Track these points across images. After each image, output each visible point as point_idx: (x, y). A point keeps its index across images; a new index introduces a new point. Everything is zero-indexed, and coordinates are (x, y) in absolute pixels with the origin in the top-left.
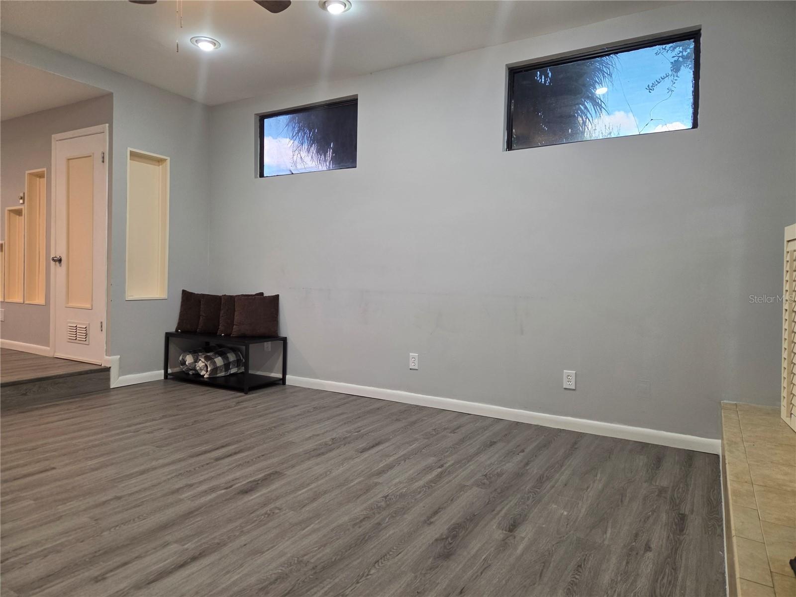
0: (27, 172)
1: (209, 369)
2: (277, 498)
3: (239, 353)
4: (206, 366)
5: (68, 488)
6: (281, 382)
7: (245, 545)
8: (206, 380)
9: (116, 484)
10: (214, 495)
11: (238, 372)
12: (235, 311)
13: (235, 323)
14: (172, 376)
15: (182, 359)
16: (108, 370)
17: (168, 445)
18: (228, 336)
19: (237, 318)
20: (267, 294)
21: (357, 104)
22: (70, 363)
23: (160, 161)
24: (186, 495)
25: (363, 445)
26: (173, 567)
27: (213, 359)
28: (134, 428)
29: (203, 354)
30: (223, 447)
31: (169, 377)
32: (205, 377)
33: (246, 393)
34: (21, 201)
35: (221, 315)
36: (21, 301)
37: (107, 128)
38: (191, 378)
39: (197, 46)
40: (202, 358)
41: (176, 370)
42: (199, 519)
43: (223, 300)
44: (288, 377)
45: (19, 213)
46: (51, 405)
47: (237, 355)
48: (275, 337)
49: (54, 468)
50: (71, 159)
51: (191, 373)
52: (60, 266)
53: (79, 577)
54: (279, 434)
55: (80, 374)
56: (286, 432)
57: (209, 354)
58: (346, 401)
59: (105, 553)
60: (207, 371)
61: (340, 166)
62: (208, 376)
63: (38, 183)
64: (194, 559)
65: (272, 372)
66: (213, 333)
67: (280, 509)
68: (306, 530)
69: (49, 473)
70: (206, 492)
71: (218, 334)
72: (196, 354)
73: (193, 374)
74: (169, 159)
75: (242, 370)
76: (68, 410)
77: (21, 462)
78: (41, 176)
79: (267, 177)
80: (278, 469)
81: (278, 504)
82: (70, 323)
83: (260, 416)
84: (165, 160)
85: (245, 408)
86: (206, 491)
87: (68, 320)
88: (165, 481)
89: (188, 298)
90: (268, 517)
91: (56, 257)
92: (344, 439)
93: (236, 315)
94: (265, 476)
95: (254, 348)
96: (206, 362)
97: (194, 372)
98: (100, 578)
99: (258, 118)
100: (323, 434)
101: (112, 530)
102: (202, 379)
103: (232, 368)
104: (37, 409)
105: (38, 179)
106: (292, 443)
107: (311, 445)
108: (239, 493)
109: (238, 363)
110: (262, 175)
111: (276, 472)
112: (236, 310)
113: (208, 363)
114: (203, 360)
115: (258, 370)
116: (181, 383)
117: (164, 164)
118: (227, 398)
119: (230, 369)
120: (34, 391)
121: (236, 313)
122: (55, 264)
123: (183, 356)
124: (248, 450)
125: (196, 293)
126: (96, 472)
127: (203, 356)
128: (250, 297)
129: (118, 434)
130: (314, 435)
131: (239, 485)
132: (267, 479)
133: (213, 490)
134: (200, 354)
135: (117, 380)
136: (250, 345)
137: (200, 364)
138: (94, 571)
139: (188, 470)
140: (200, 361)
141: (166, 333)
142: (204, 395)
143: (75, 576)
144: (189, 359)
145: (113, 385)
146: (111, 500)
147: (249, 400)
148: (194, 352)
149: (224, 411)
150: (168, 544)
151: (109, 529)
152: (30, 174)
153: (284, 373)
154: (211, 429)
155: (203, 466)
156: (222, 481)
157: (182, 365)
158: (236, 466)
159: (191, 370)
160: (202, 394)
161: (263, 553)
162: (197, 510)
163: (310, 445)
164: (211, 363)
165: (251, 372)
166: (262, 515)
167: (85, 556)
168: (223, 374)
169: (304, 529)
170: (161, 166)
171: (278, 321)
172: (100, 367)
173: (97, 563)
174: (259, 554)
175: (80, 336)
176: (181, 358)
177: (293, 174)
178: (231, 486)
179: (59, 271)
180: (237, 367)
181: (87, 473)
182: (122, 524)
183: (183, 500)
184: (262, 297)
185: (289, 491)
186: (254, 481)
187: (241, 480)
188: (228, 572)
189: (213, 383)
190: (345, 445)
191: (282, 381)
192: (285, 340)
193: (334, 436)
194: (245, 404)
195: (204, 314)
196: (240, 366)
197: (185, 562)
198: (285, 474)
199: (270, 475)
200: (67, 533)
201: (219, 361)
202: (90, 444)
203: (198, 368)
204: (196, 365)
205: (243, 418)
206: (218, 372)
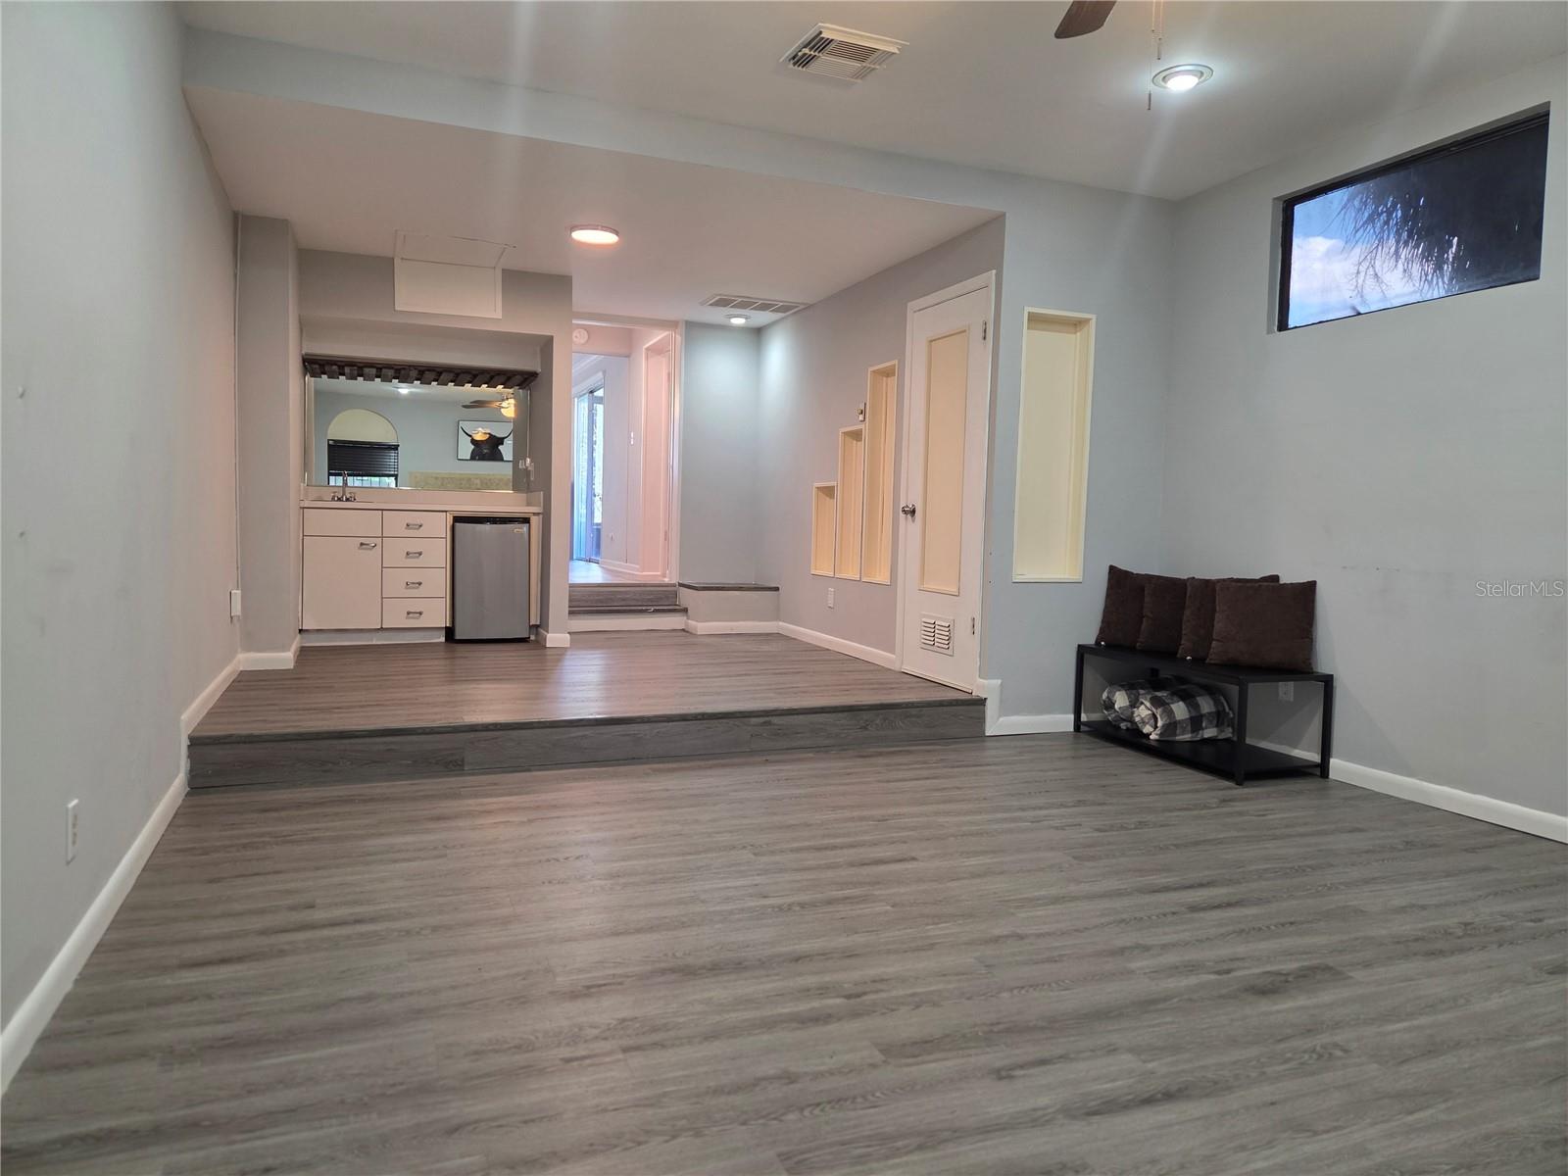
0: (871, 369)
1: (1160, 724)
2: (1337, 1025)
3: (1222, 698)
4: (1154, 716)
5: (939, 899)
6: (1318, 771)
7: (1273, 1104)
8: (1153, 743)
9: (1012, 910)
10: (1193, 980)
11: (1220, 737)
12: (1214, 611)
13: (1214, 637)
14: (1089, 727)
15: (1108, 697)
16: (982, 702)
17: (1093, 858)
18: (1199, 661)
19: (1219, 625)
20: (1286, 579)
21: (1548, 124)
22: (924, 685)
23: (1077, 324)
24: (1139, 964)
25: (1555, 956)
26: (1130, 1097)
27: (1168, 704)
28: (1031, 814)
29: (1148, 693)
30: (1201, 885)
31: (1083, 728)
32: (1151, 737)
33: (1239, 783)
34: (861, 417)
35: (1185, 618)
36: (857, 577)
37: (994, 277)
38: (1122, 736)
39: (1165, 88)
40: (1146, 700)
41: (1096, 717)
42: (1169, 1019)
43: (1189, 589)
44: (1334, 762)
45: (857, 435)
46: (901, 751)
47: (1217, 702)
48: (1303, 673)
49: (914, 859)
50: (934, 340)
51: (1123, 726)
52: (913, 521)
53: (973, 1060)
54: (1326, 885)
55: (941, 704)
56: (1341, 883)
57: (1159, 694)
58: (1492, 839)
59: (1008, 1031)
60: (1156, 727)
61: (1488, 282)
62: (1157, 737)
63: (884, 384)
64: (1169, 1096)
65: (1295, 748)
66: (1170, 655)
67: (1345, 1051)
68: (1416, 1116)
69: (909, 865)
70: (1175, 970)
71: (1178, 656)
72: (1134, 692)
73: (1128, 729)
74: (1093, 317)
75: (1228, 733)
76: (925, 763)
77: (867, 838)
78: (888, 373)
79: (1296, 327)
80: (1330, 961)
81: (1339, 1037)
82: (925, 616)
83: (1275, 838)
84: (1087, 321)
85: (1240, 814)
86: (1177, 968)
87: (924, 613)
88: (1096, 927)
89: (1118, 578)
90: (1318, 1059)
91: (907, 506)
92: (1497, 930)
93: (1216, 619)
94: (1302, 969)
95: (1257, 691)
96: (1154, 710)
97: (1129, 725)
98: (1004, 1073)
99: (1281, 206)
100: (1437, 906)
101: (1015, 992)
102: (1144, 741)
103: (1206, 728)
104: (880, 754)
105: (885, 379)
106: (1359, 912)
107: (1408, 927)
108: (1246, 990)
109: (1219, 718)
110: (1283, 325)
111: (1327, 968)
112: (1218, 608)
113: (1158, 712)
114: (1148, 704)
115: (1264, 738)
116: (1107, 744)
117: (1085, 329)
118: (1198, 786)
119: (1203, 729)
120: (877, 724)
121: (1217, 615)
122: (906, 518)
123: (1108, 693)
124: (1256, 905)
125: (1135, 572)
126: (978, 881)
127: (1149, 697)
128: (1248, 585)
129: (1005, 820)
130: (1413, 906)
131: (1246, 972)
132: (1310, 976)
133: (1192, 968)
134: (1141, 691)
135: (996, 724)
136: (1251, 685)
137: (1143, 712)
138: (996, 1057)
139: (1137, 915)
140: (1143, 707)
141: (1079, 646)
142: (1151, 773)
143: (963, 1057)
144: (1121, 700)
145: (990, 730)
146: (1007, 937)
147: (1247, 799)
148: (1130, 686)
149: (1195, 813)
150: (1115, 1050)
151: (1011, 990)
152: (874, 372)
153: (1326, 751)
154: (1175, 845)
155: (1165, 915)
156: (1208, 954)
157: (1107, 709)
158: (1234, 932)
159: (1124, 720)
160: (1145, 770)
161: (1316, 1133)
162: (1165, 1000)
163: (1405, 926)
164: (1164, 711)
165: (1248, 741)
166: (1305, 1052)
167: (975, 1025)
168: (1187, 737)
169: (1411, 1113)
170: (1078, 334)
171: (1312, 639)
172: (968, 697)
173: (997, 1045)
174: (1308, 1134)
175: (940, 641)
176: (1105, 695)
177: (1359, 314)
178: (1228, 972)
179: (911, 529)
180: (1217, 726)
181: (964, 878)
182: (1031, 986)
183: (1132, 972)
184: (1276, 584)
185: (1362, 1017)
186: (1279, 974)
187: (1246, 965)
188: (1243, 1148)
189: (1166, 752)
190: (1500, 945)
191: (1319, 769)
192: (1328, 681)
193: (1468, 917)
194: (1239, 807)
195: (1149, 614)
196: (1223, 724)
197: (1152, 1096)
198: (1351, 977)
199: (1314, 969)
200: (944, 975)
201: (1180, 710)
202: (965, 828)
203: (1137, 719)
204: (1133, 713)
205: (1235, 834)
206: (1178, 732)
